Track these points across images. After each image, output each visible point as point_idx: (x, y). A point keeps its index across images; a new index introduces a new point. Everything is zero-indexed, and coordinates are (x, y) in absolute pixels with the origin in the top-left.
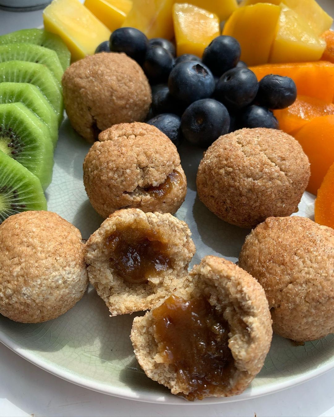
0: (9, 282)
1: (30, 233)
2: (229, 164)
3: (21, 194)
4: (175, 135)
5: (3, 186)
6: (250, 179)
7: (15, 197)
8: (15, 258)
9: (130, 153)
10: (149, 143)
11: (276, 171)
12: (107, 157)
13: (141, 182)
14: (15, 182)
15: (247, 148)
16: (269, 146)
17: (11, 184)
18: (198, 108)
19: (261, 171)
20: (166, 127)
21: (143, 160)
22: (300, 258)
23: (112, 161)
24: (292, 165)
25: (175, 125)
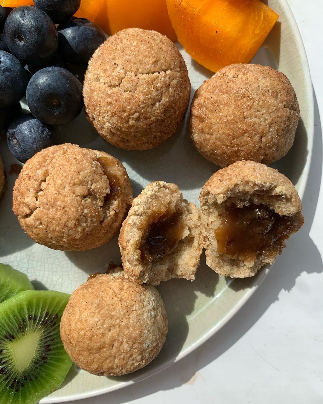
0: (131, 356)
1: (98, 324)
2: (131, 112)
3: (35, 313)
4: (47, 133)
5: (17, 327)
6: (157, 105)
7: (35, 319)
8: (114, 344)
9: (67, 200)
10: (64, 175)
11: (165, 77)
12: (59, 223)
13: (100, 203)
14: (20, 314)
15: (126, 84)
16: (135, 63)
17: (20, 320)
18: (40, 96)
19: (157, 90)
20: (35, 138)
21: (81, 190)
22: (251, 117)
23: (68, 221)
24: (166, 57)
25: (37, 127)
